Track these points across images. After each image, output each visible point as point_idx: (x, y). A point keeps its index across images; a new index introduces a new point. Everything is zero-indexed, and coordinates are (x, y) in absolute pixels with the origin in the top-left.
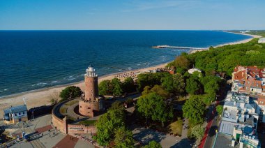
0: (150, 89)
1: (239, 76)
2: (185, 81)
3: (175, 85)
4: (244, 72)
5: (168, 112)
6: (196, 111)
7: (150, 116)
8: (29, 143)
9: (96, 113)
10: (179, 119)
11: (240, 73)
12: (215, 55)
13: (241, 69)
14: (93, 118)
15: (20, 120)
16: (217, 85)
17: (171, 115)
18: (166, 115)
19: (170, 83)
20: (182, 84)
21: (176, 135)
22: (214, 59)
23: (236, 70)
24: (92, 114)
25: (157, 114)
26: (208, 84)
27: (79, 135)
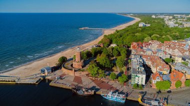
0: (100, 55)
1: (134, 47)
3: (109, 53)
6: (122, 63)
7: (105, 66)
9: (83, 67)
10: (115, 66)
12: (121, 36)
13: (135, 44)
14: (82, 69)
15: (49, 73)
16: (126, 52)
17: (112, 65)
18: (110, 65)
19: (106, 52)
20: (112, 52)
21: (116, 71)
22: (121, 38)
23: (133, 44)
24: (81, 67)
26: (122, 51)
27: (80, 75)
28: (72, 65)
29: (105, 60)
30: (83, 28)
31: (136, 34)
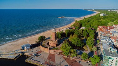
0: (72, 36)
2: (83, 32)
3: (79, 34)
4: (102, 28)
5: (82, 43)
6: (92, 43)
7: (76, 45)
8: (37, 57)
9: (57, 45)
10: (85, 45)
11: (101, 28)
13: (101, 27)
14: (56, 47)
15: (28, 50)
16: (94, 33)
17: (83, 44)
18: (81, 44)
19: (78, 33)
20: (82, 33)
21: (87, 51)
23: (99, 28)
25: (79, 44)
26: (91, 33)
27: (54, 53)
28: (48, 44)
29: (77, 40)
30: (61, 17)
31: (100, 20)
